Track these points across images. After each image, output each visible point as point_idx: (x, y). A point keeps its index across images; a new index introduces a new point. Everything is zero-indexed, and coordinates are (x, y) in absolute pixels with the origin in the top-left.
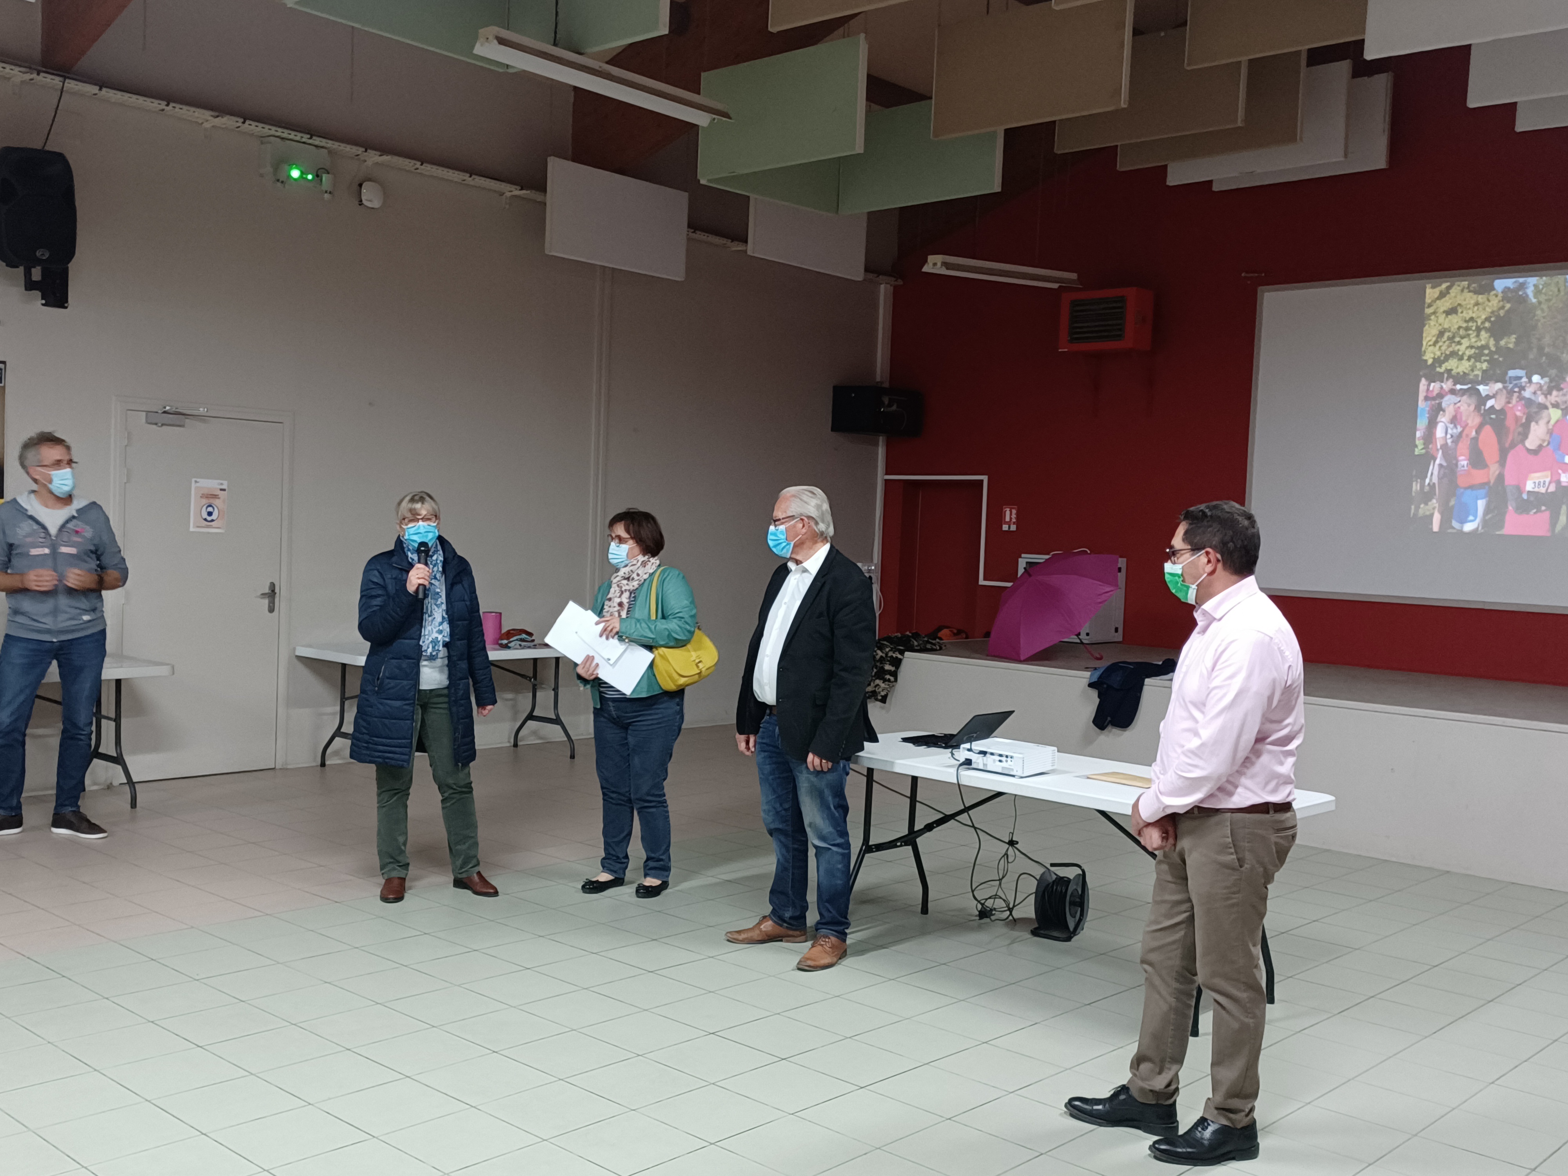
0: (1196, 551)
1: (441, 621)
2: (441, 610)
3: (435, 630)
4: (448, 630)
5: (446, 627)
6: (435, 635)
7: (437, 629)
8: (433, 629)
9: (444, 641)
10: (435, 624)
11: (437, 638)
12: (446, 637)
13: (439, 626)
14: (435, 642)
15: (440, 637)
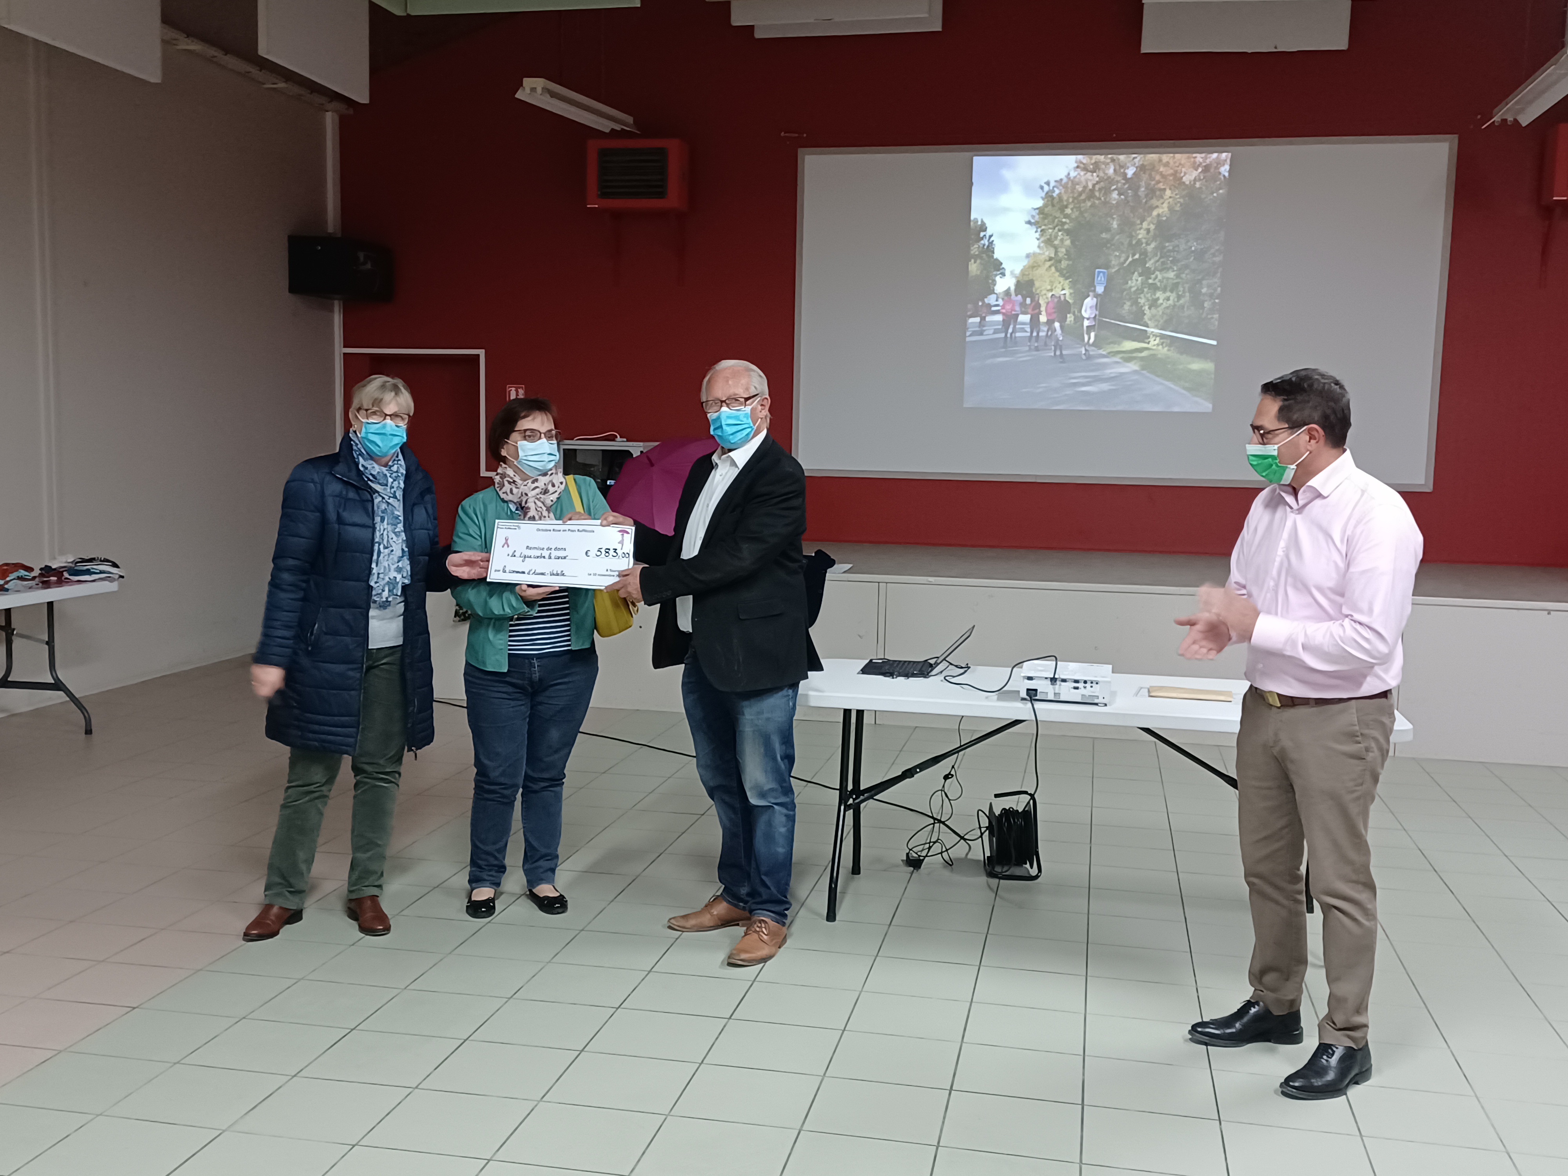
0: (1296, 429)
1: (401, 555)
2: (401, 541)
3: (393, 567)
4: (409, 568)
5: (406, 564)
6: (393, 574)
7: (396, 566)
8: (391, 565)
9: (403, 583)
10: (393, 558)
11: (396, 578)
12: (405, 578)
13: (398, 562)
14: (392, 583)
15: (399, 577)
